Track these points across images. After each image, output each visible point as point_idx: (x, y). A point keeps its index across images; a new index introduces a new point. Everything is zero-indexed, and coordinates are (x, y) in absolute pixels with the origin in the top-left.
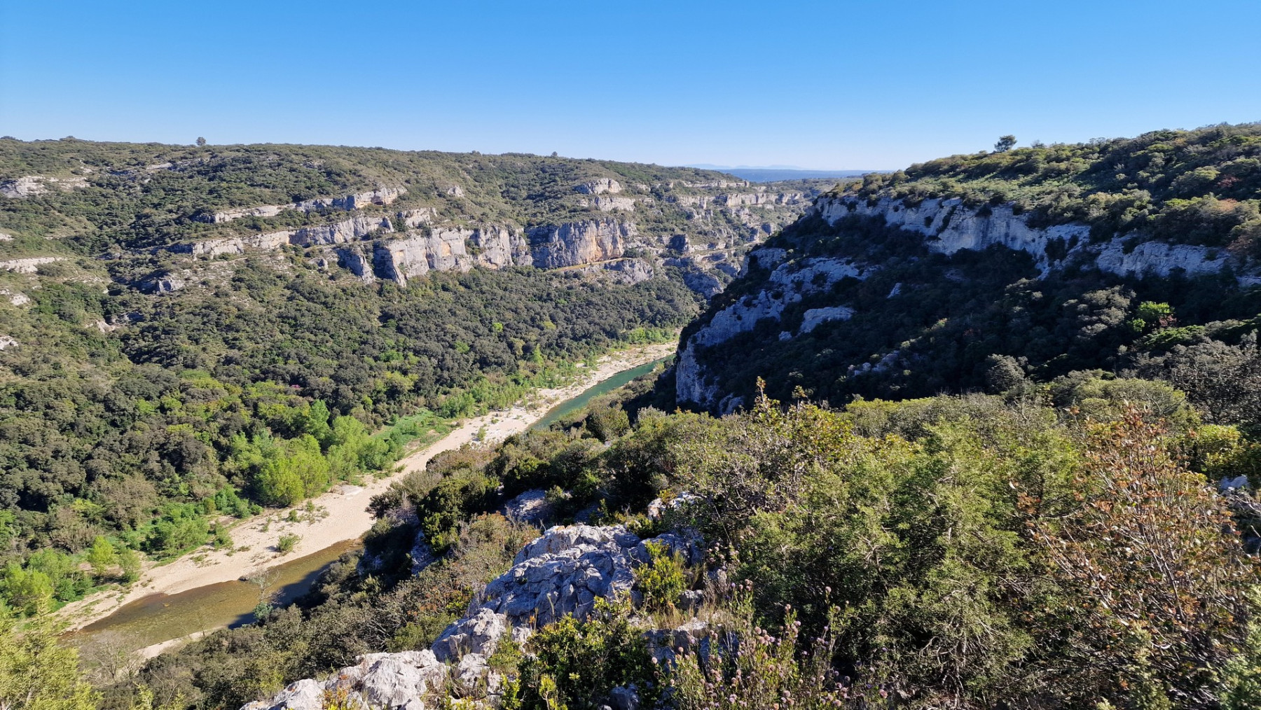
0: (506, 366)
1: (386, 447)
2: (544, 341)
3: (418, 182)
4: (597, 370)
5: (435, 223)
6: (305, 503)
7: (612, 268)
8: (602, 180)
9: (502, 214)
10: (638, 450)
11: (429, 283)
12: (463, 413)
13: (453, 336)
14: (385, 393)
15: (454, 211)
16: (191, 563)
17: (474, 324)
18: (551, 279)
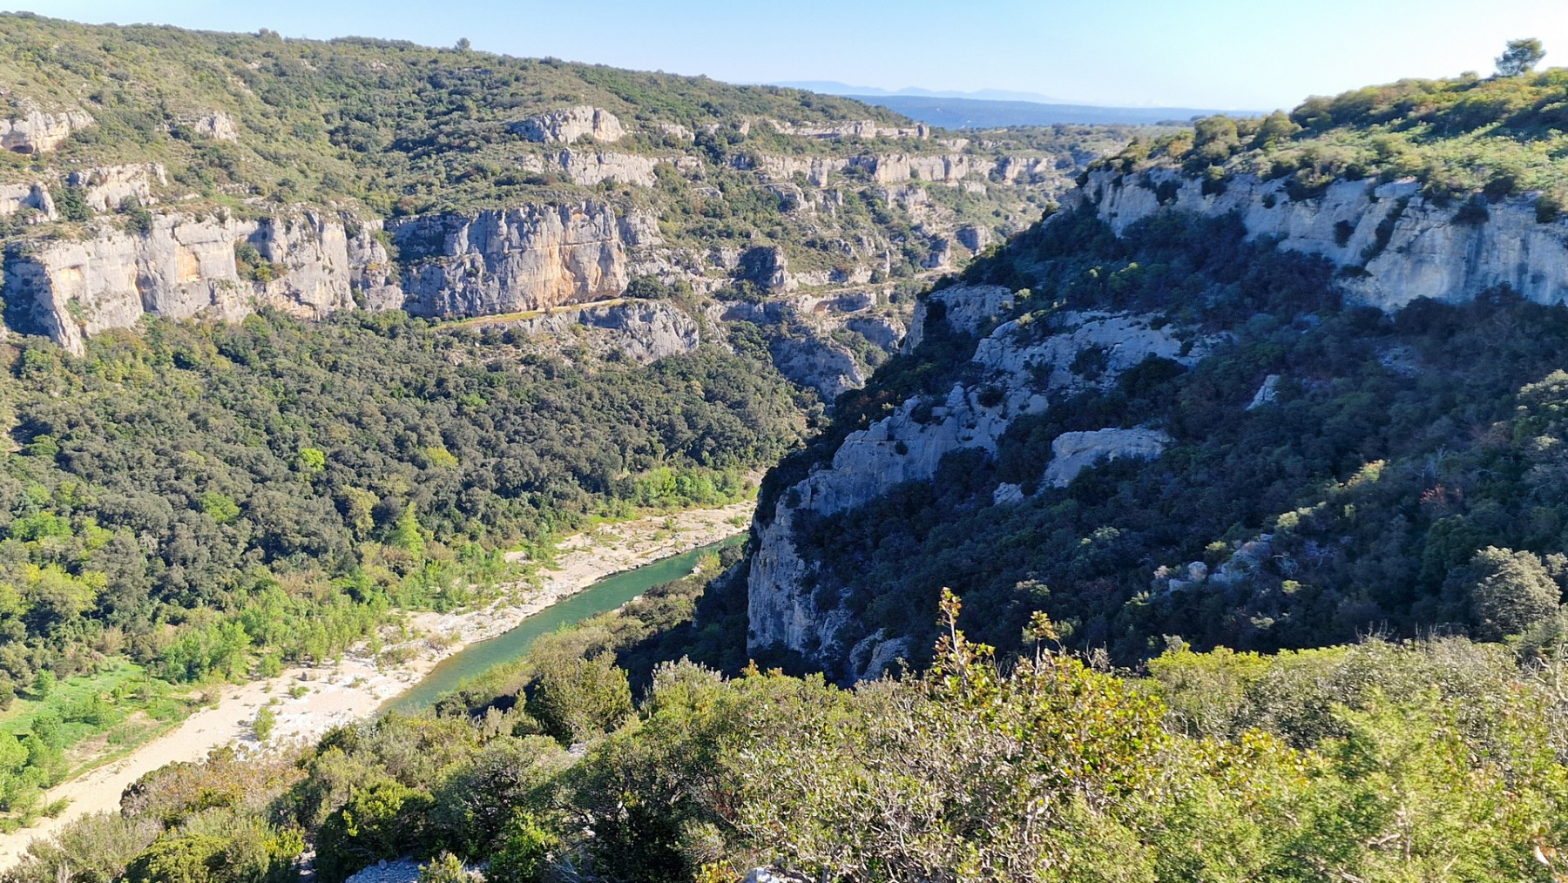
0: (329, 556)
1: (21, 753)
2: (427, 494)
3: (121, 100)
4: (555, 567)
5: (163, 200)
7: (599, 322)
8: (578, 111)
9: (329, 183)
10: (652, 765)
11: (143, 349)
12: (218, 672)
13: (198, 481)
14: (23, 619)
15: (210, 173)
17: (253, 451)
18: (448, 345)
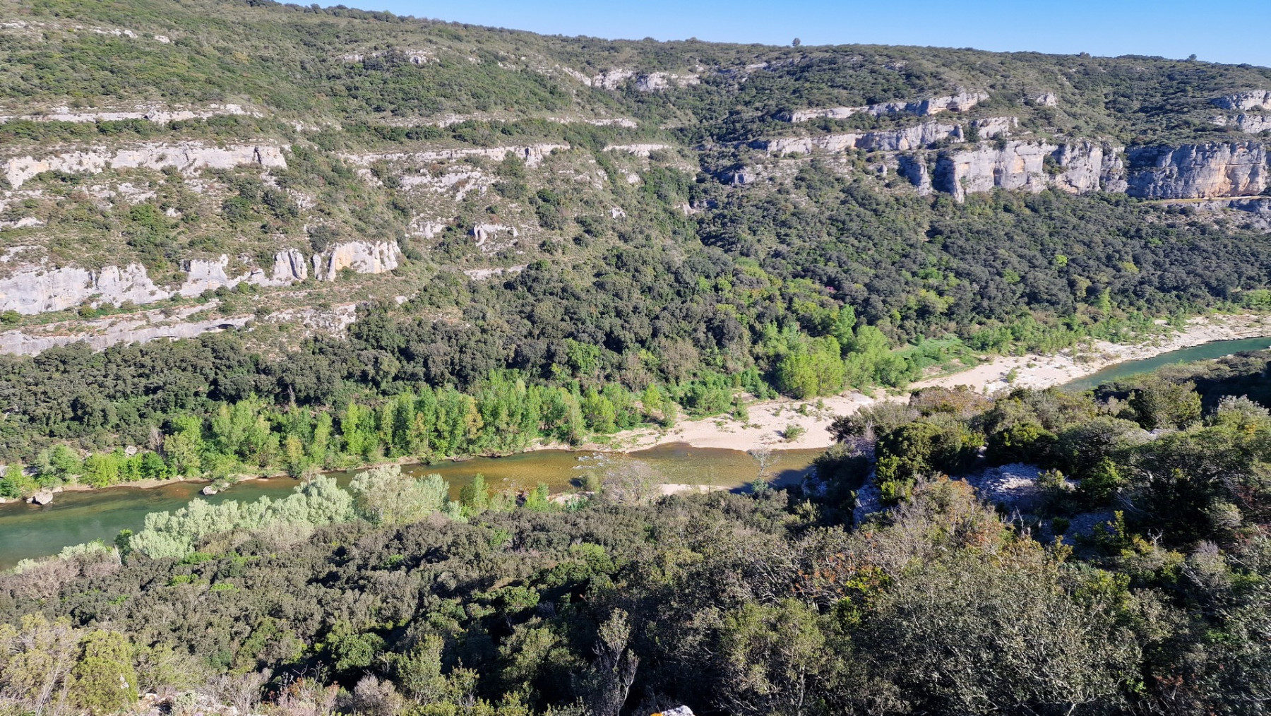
0: (1059, 307)
1: (904, 365)
2: (1118, 284)
3: (1004, 87)
4: (1184, 331)
5: (1013, 134)
6: (816, 400)
7: (1241, 207)
9: (1100, 128)
11: (990, 201)
12: (995, 349)
13: (1003, 263)
14: (916, 311)
15: (1039, 122)
16: (713, 425)
17: (1032, 253)
18: (1147, 212)
